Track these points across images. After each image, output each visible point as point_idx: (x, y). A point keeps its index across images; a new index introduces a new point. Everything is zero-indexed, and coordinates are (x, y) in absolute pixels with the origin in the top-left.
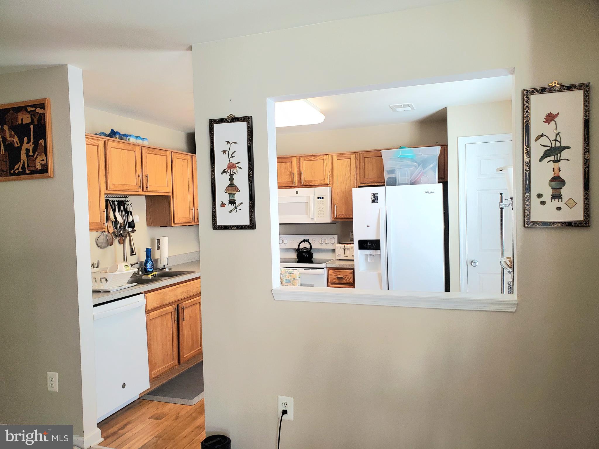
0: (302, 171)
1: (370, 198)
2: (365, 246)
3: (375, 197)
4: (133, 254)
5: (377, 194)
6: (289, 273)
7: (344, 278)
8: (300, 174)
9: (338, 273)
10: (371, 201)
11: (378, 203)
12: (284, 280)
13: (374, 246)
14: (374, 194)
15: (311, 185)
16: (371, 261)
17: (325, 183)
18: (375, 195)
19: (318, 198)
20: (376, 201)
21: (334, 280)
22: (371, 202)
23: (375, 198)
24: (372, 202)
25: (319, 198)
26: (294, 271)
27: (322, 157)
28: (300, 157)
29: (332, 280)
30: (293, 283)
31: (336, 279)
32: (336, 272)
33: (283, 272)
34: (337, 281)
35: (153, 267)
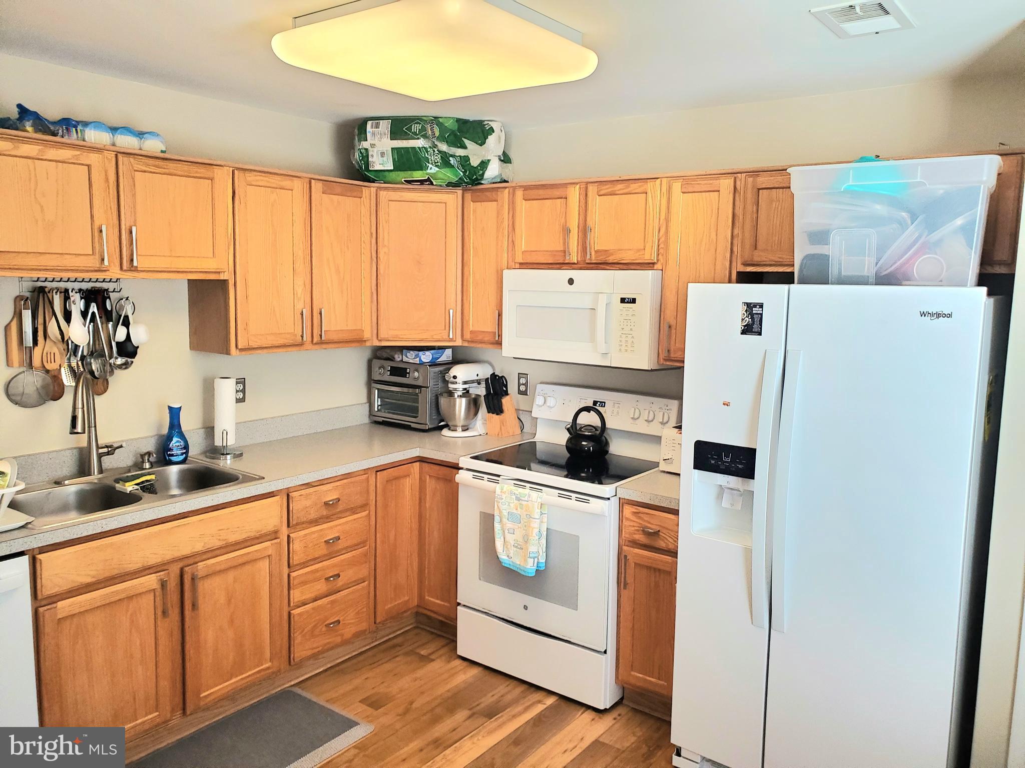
0: (590, 223)
1: (738, 318)
2: (713, 462)
3: (752, 315)
4: (76, 431)
5: (761, 306)
6: (518, 499)
7: (661, 534)
8: (584, 230)
9: (646, 518)
10: (739, 327)
11: (760, 334)
12: (505, 513)
13: (740, 466)
14: (750, 306)
15: (610, 261)
16: (732, 505)
17: (647, 257)
18: (755, 310)
19: (623, 300)
20: (756, 327)
21: (635, 534)
22: (740, 331)
23: (752, 318)
24: (744, 332)
25: (625, 299)
26: (529, 496)
27: (642, 186)
28: (587, 183)
29: (630, 534)
30: (525, 526)
31: (641, 532)
32: (641, 515)
33: (505, 493)
35: (185, 451)
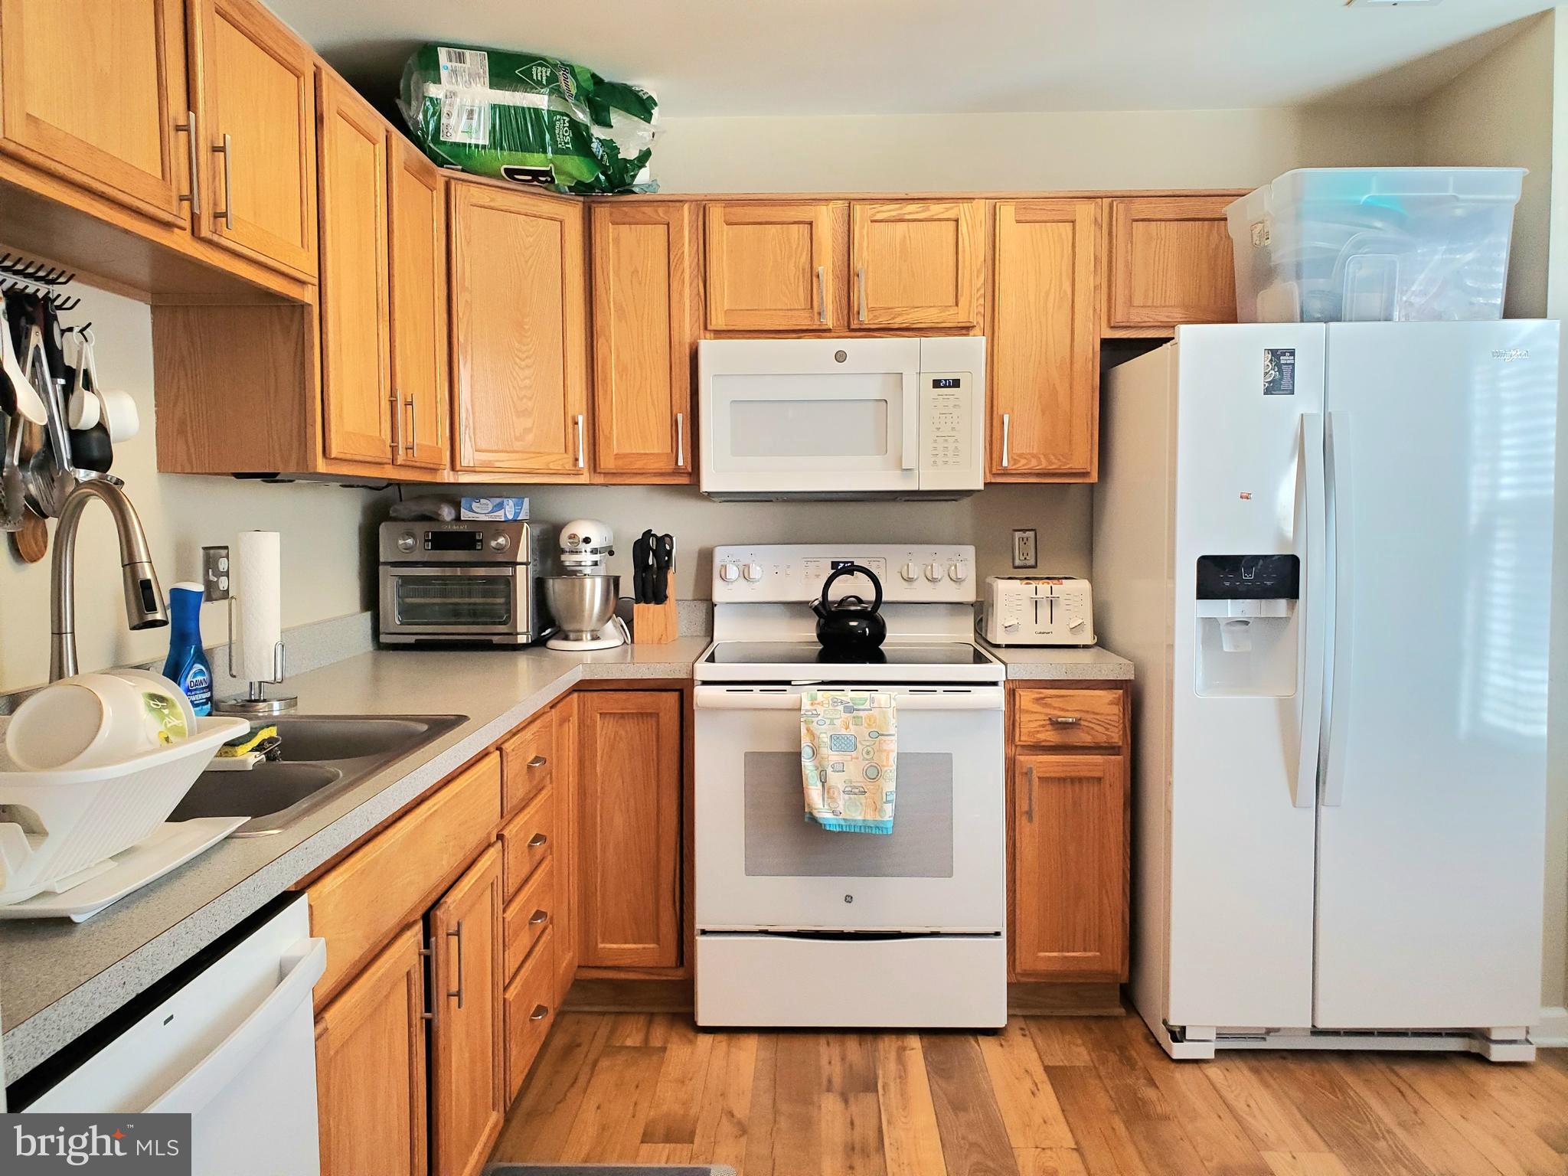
0: (858, 264)
1: (1259, 369)
2: (1227, 584)
3: (1279, 367)
4: (150, 617)
5: (1292, 353)
6: (849, 710)
7: (1082, 723)
8: (848, 278)
9: (1056, 703)
10: (1261, 385)
11: (1292, 392)
12: (825, 738)
13: (1268, 583)
14: (1275, 354)
15: (896, 326)
16: (1236, 647)
18: (1283, 360)
19: (937, 384)
20: (1285, 383)
21: (1038, 732)
22: (1261, 388)
23: (1280, 371)
24: (1267, 392)
25: (940, 381)
26: (872, 700)
27: (952, 208)
28: (850, 202)
29: (1030, 734)
30: (868, 753)
31: (1049, 727)
32: (1049, 700)
33: (821, 704)
34: (1050, 737)
